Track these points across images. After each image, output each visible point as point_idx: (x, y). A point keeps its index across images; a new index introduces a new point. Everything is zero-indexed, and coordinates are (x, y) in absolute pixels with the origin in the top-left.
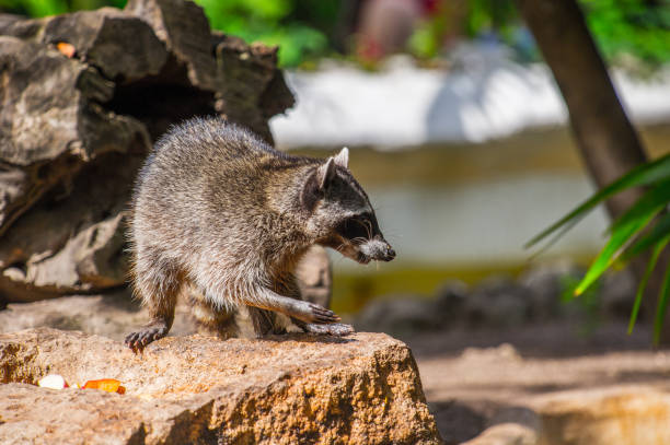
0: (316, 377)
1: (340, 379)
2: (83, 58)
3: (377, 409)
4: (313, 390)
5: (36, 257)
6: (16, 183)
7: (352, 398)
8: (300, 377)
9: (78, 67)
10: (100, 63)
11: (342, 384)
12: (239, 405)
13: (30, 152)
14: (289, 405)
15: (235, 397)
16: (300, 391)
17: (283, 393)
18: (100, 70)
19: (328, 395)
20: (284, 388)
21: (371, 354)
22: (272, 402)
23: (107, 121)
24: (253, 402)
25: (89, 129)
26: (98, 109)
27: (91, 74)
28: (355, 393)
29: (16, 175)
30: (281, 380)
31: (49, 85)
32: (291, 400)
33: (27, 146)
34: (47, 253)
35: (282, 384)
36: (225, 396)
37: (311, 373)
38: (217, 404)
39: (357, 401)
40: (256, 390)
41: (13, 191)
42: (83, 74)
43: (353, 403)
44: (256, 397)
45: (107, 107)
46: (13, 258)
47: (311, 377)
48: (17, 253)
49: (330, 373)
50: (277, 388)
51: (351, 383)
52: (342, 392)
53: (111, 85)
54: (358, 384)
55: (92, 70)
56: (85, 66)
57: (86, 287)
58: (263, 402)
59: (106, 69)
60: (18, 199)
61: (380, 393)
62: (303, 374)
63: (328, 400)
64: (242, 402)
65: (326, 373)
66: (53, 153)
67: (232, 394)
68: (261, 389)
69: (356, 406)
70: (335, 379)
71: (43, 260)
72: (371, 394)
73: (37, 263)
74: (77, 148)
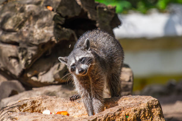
0: (129, 110)
1: (137, 110)
2: (55, 11)
3: (149, 120)
4: (128, 114)
5: (41, 73)
6: (34, 50)
7: (141, 117)
8: (124, 110)
9: (54, 14)
10: (60, 12)
11: (137, 112)
12: (105, 119)
13: (39, 41)
14: (121, 119)
15: (104, 116)
16: (124, 115)
17: (119, 115)
18: (60, 14)
19: (133, 116)
20: (119, 113)
21: (146, 103)
22: (115, 118)
23: (63, 31)
24: (109, 118)
25: (57, 33)
26: (60, 27)
27: (58, 16)
28: (142, 115)
29: (35, 48)
30: (118, 111)
31: (45, 20)
32: (121, 117)
33: (38, 38)
34: (44, 72)
35: (118, 112)
36: (101, 116)
37: (127, 109)
38: (98, 119)
39: (142, 118)
40: (110, 114)
41: (34, 53)
42: (55, 16)
43: (141, 118)
44: (110, 116)
45: (63, 26)
46: (34, 74)
47: (127, 110)
48: (35, 72)
49: (133, 109)
50: (117, 113)
51: (140, 112)
52: (137, 115)
53: (64, 19)
54: (142, 112)
55: (58, 15)
56: (55, 13)
57: (57, 82)
58: (112, 118)
59: (62, 14)
60: (35, 55)
61: (149, 115)
62: (125, 109)
63: (133, 117)
64: (106, 118)
65: (132, 109)
66: (46, 40)
67: (103, 115)
68: (112, 114)
69: (142, 119)
70: (135, 111)
71: (43, 74)
72: (147, 115)
73: (41, 75)
74: (53, 39)
